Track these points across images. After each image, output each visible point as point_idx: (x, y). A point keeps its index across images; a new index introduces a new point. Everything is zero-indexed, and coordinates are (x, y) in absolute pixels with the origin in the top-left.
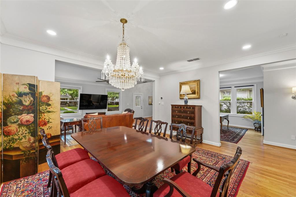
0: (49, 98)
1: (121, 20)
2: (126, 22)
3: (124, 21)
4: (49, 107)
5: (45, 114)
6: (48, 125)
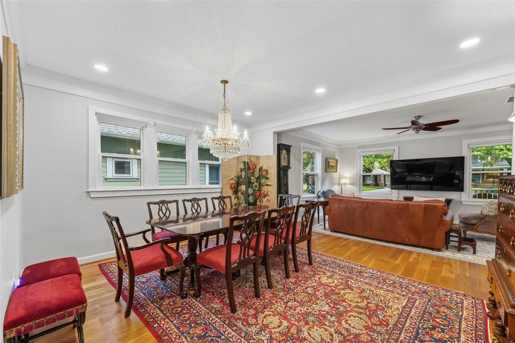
0: (267, 171)
1: (222, 82)
2: (227, 82)
3: (225, 82)
4: (267, 181)
5: (265, 187)
6: (267, 198)
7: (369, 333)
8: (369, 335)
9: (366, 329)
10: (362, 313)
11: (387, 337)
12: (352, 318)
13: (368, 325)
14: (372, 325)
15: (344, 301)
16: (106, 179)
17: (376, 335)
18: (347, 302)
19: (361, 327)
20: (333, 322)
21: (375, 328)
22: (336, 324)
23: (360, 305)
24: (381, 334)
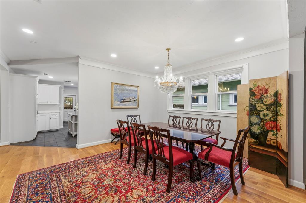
0: (281, 96)
1: (167, 49)
2: (170, 49)
4: (281, 108)
5: (279, 117)
7: (76, 193)
8: (76, 192)
9: (79, 192)
10: (90, 198)
11: (67, 199)
12: (91, 191)
13: (80, 195)
14: (79, 197)
15: (107, 193)
16: (229, 105)
17: (73, 195)
18: (104, 194)
19: (82, 191)
20: (94, 182)
21: (76, 197)
22: (92, 183)
23: (97, 200)
24: (71, 197)
